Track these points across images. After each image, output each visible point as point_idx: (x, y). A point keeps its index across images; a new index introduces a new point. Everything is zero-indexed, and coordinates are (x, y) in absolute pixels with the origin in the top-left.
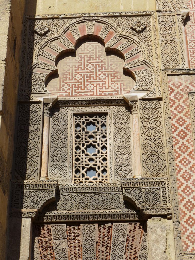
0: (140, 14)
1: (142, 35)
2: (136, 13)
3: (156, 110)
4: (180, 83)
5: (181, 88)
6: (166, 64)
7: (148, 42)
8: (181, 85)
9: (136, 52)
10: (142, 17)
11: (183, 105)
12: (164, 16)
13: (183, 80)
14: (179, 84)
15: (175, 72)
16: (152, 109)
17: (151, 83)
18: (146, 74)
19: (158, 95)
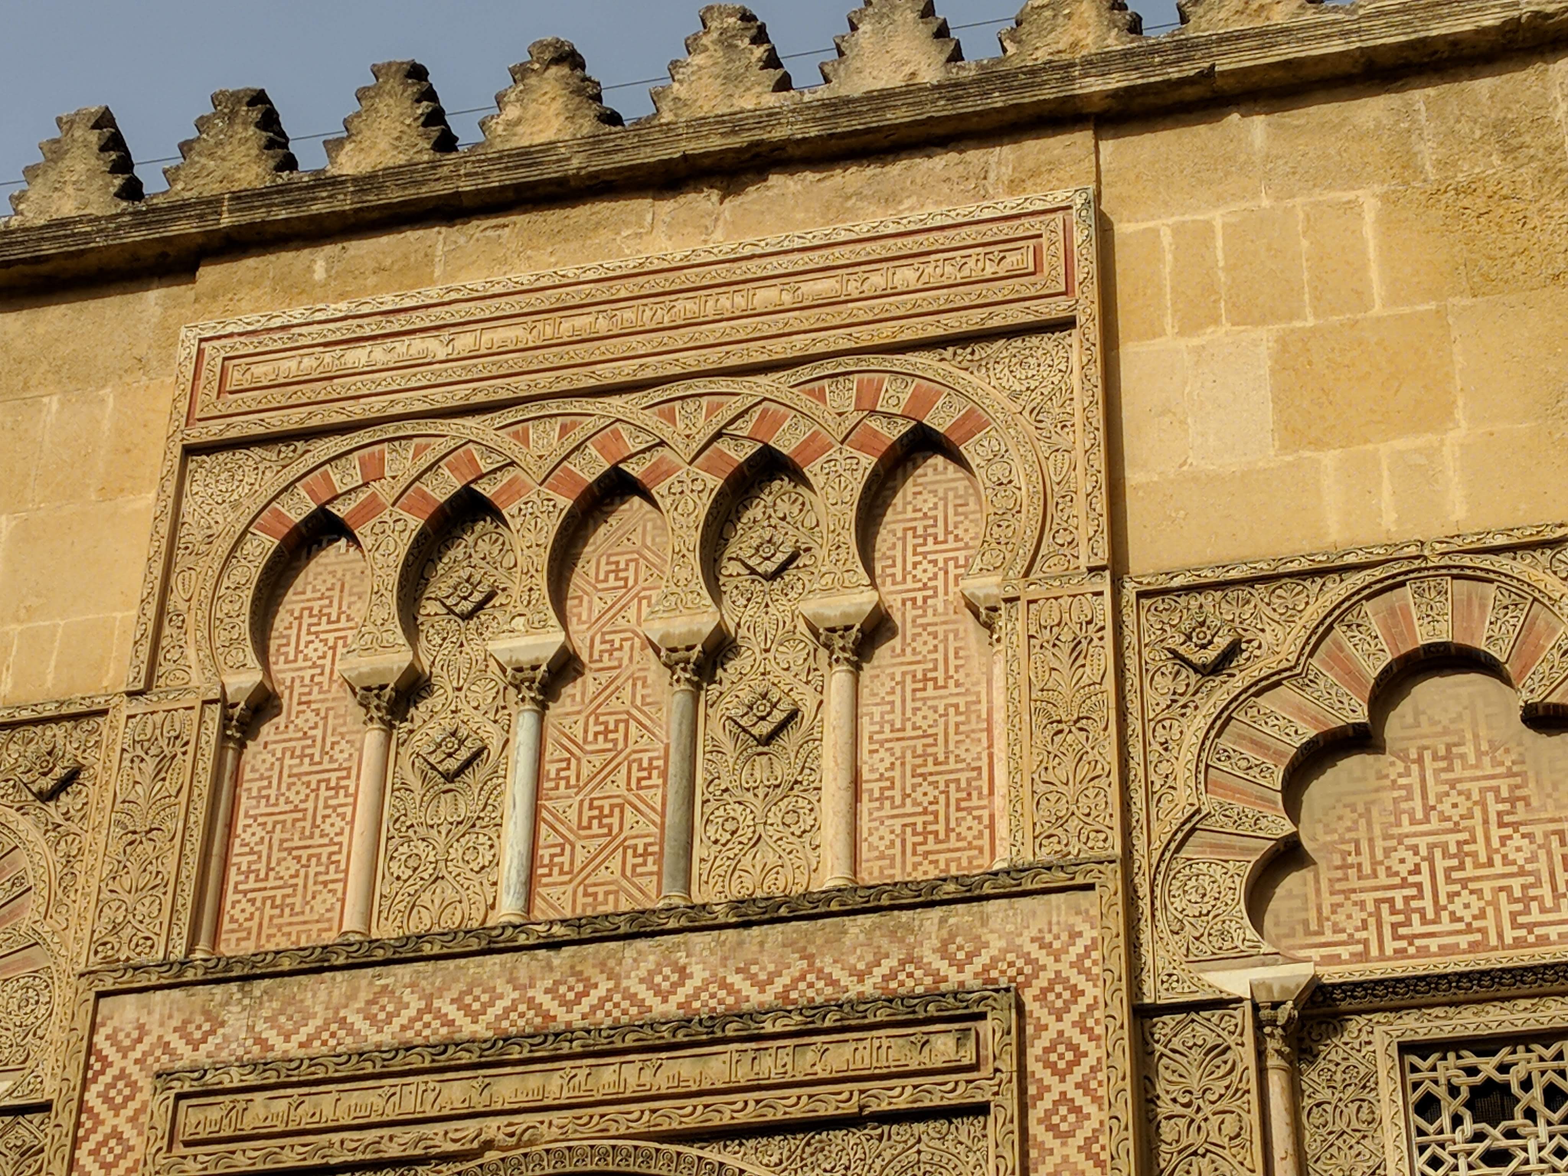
0: (64, 710)
1: (52, 811)
2: (50, 710)
3: (31, 1161)
4: (141, 1027)
5: (137, 1054)
6: (105, 944)
7: (70, 838)
8: (140, 1040)
9: (17, 890)
10: (69, 725)
11: (129, 1132)
12: (152, 713)
13: (157, 1016)
14: (135, 1034)
15: (127, 980)
16: (17, 1157)
17: (40, 1033)
18: (31, 993)
19: (49, 1091)
